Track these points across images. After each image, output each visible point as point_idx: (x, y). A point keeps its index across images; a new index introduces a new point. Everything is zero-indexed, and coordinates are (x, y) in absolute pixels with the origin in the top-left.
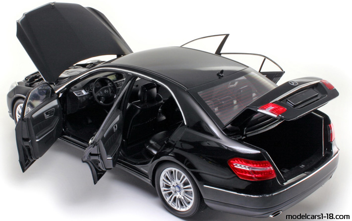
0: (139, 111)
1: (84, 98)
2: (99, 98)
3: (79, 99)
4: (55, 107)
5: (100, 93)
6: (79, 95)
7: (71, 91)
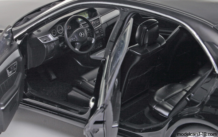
0: (138, 59)
1: (52, 46)
2: (73, 44)
3: (45, 46)
4: (17, 59)
5: (74, 37)
6: (46, 41)
7: (34, 36)
